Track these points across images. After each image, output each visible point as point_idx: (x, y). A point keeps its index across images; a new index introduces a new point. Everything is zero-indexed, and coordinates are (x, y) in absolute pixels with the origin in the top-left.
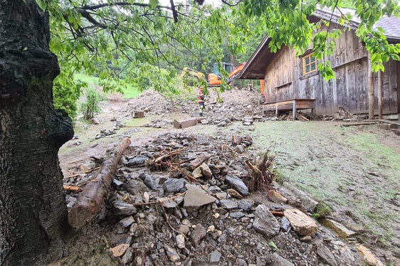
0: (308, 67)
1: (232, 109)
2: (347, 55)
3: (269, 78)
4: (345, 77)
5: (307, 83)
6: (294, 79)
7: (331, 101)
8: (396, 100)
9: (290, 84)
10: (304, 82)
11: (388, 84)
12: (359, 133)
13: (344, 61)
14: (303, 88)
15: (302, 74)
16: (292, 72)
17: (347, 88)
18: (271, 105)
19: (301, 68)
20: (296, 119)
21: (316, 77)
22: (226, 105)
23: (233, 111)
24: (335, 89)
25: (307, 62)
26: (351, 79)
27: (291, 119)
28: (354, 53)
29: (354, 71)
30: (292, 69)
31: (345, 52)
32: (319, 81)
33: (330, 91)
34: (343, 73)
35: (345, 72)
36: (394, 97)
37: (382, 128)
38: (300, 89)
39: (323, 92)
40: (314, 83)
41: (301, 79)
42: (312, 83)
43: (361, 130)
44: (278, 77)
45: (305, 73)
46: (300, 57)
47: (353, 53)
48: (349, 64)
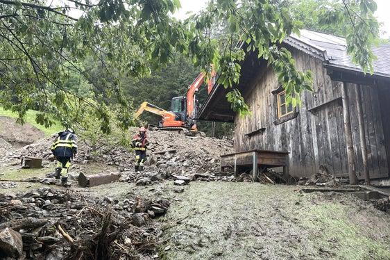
0: (283, 107)
1: (185, 164)
2: (326, 93)
3: (240, 121)
4: (325, 122)
5: (283, 129)
6: (268, 123)
7: (312, 156)
8: (385, 157)
9: (263, 130)
10: (279, 128)
11: (373, 134)
12: (323, 203)
13: (323, 100)
14: (279, 137)
15: (276, 116)
16: (265, 113)
17: (329, 138)
18: (229, 158)
19: (276, 109)
20: (257, 180)
21: (293, 122)
22: (178, 157)
23: (186, 167)
24: (315, 139)
25: (283, 101)
26: (333, 126)
27: (250, 181)
28: (333, 91)
29: (335, 115)
30: (265, 109)
31: (323, 89)
32: (297, 127)
33: (310, 141)
34: (322, 116)
35: (324, 115)
36: (382, 153)
37: (359, 197)
38: (275, 137)
39: (302, 144)
40: (291, 129)
41: (276, 124)
42: (288, 130)
43: (330, 198)
44: (249, 120)
45: (280, 116)
46: (273, 93)
47: (331, 91)
48: (328, 105)
